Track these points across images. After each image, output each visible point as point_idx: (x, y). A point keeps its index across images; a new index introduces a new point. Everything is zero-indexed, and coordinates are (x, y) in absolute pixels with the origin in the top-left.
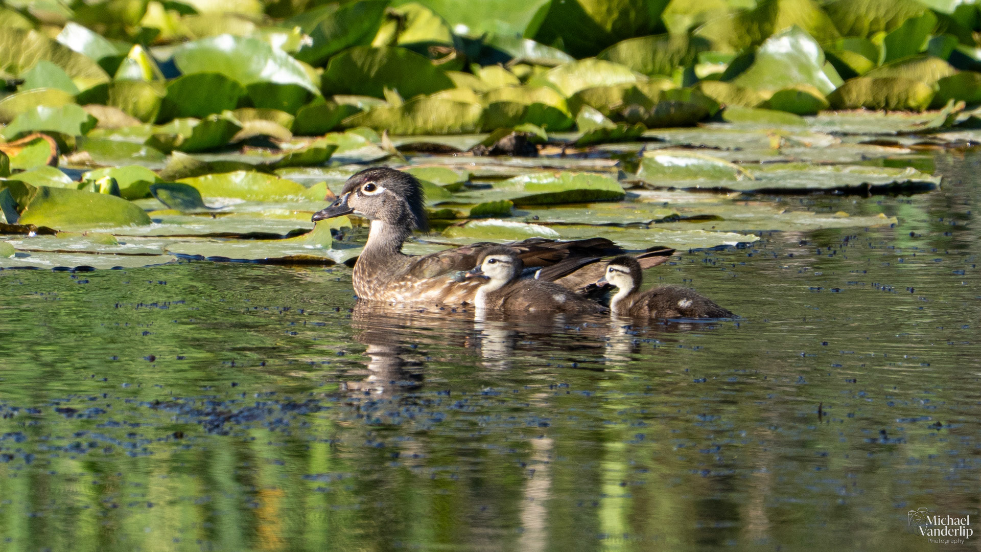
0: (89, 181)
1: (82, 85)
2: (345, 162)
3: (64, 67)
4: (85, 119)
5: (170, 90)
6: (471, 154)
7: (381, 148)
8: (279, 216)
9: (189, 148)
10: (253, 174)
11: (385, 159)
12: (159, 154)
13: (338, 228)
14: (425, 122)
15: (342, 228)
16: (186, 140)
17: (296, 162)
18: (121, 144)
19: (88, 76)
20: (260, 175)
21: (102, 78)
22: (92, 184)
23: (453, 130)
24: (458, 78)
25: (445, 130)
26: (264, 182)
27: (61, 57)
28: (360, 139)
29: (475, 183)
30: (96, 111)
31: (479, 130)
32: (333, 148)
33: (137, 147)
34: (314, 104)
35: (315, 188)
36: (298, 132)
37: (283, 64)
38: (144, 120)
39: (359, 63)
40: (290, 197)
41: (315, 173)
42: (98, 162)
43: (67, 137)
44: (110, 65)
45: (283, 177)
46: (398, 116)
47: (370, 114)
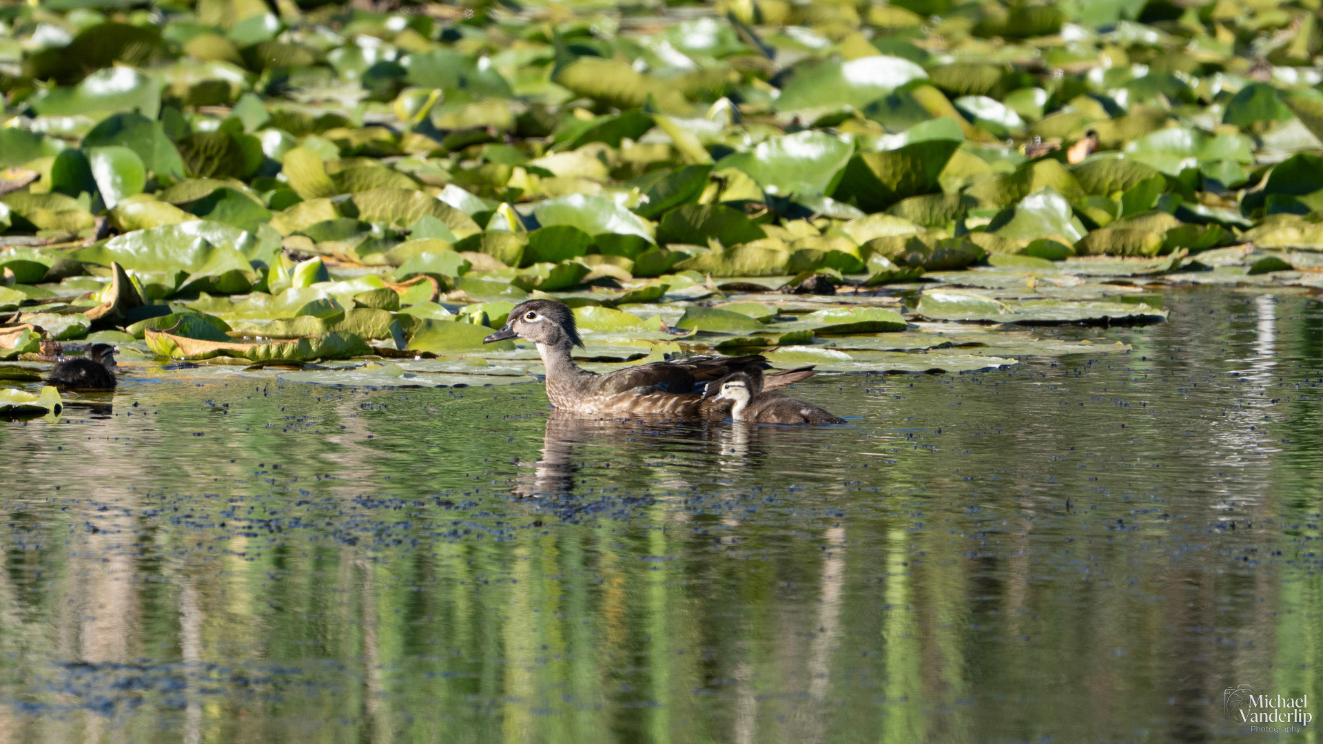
0: (465, 314)
1: (459, 235)
2: (676, 298)
3: (444, 220)
4: (462, 264)
5: (531, 239)
6: (780, 292)
7: (705, 287)
8: (621, 344)
9: (545, 288)
10: (600, 309)
11: (709, 296)
12: (523, 292)
13: (670, 353)
14: (742, 266)
15: (673, 353)
16: (544, 281)
17: (636, 299)
18: (491, 284)
19: (464, 228)
20: (605, 310)
21: (475, 229)
22: (467, 317)
23: (764, 273)
24: (769, 229)
25: (759, 273)
26: (608, 315)
27: (443, 211)
28: (688, 280)
29: (783, 316)
30: (470, 256)
31: (786, 273)
32: (666, 287)
33: (504, 286)
34: (650, 251)
35: (651, 320)
36: (636, 274)
37: (625, 218)
38: (510, 264)
39: (688, 217)
40: (630, 327)
41: (651, 308)
42: (472, 299)
43: (447, 278)
44: (482, 219)
45: (625, 311)
46: (720, 261)
47: (696, 259)
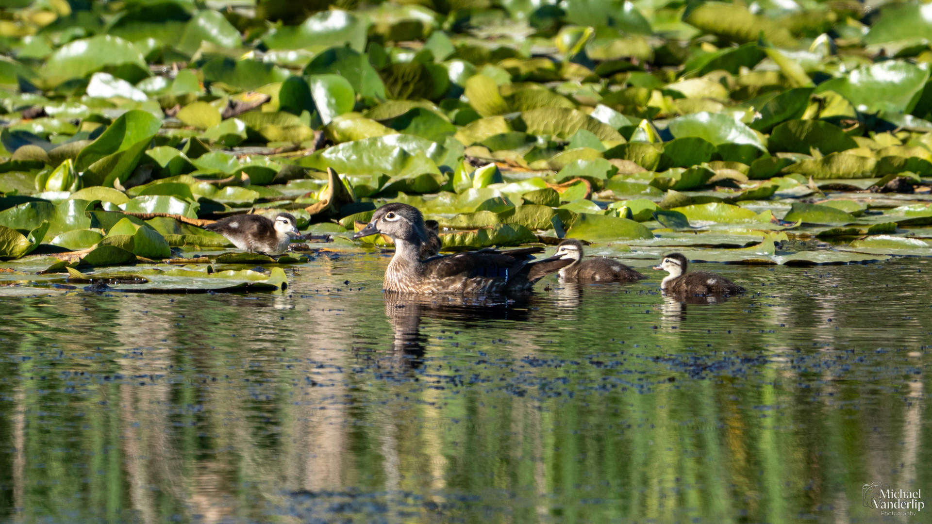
0: (612, 209)
1: (608, 146)
2: (784, 197)
3: (596, 133)
4: (610, 168)
5: (665, 148)
6: (869, 191)
7: (808, 187)
8: (740, 233)
9: (678, 188)
10: (721, 205)
11: (811, 195)
12: (660, 191)
13: (779, 241)
14: (838, 170)
15: (782, 241)
16: (677, 182)
17: (751, 197)
18: (634, 185)
19: (612, 140)
20: (726, 206)
21: (622, 141)
22: (615, 211)
23: (856, 176)
24: (859, 140)
25: (851, 176)
26: (729, 211)
27: (594, 126)
28: (794, 181)
29: (871, 211)
30: (617, 163)
31: (874, 176)
32: (776, 187)
33: (644, 187)
34: (763, 158)
35: (763, 214)
36: (752, 177)
37: (742, 131)
38: (649, 169)
39: (793, 131)
40: (746, 220)
41: (763, 204)
42: (618, 197)
43: (598, 180)
44: (627, 132)
45: (742, 207)
46: (820, 166)
47: (800, 165)
